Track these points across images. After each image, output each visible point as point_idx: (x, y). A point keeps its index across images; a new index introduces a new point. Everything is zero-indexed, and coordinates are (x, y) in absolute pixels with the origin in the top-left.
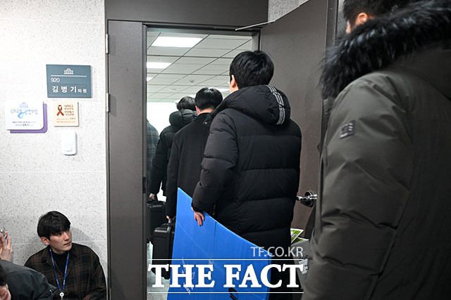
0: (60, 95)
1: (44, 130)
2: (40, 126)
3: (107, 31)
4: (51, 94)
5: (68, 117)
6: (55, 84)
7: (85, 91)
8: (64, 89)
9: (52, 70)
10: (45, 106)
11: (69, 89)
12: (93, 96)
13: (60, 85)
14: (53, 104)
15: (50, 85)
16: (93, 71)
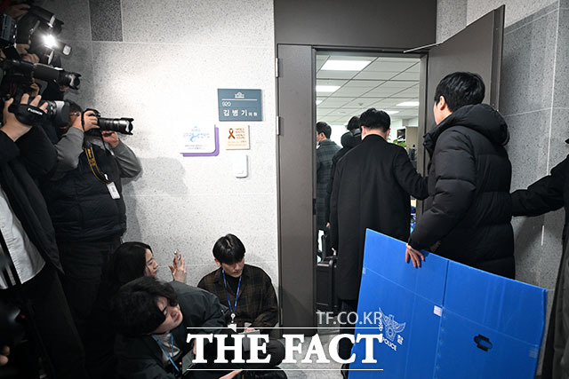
0: (232, 119)
1: (216, 153)
2: (212, 149)
3: (277, 56)
4: (222, 118)
5: (239, 140)
6: (226, 108)
7: (255, 114)
8: (235, 112)
9: (223, 94)
10: (216, 130)
11: (240, 113)
12: (264, 118)
13: (231, 109)
14: (225, 127)
15: (221, 108)
16: (263, 94)
